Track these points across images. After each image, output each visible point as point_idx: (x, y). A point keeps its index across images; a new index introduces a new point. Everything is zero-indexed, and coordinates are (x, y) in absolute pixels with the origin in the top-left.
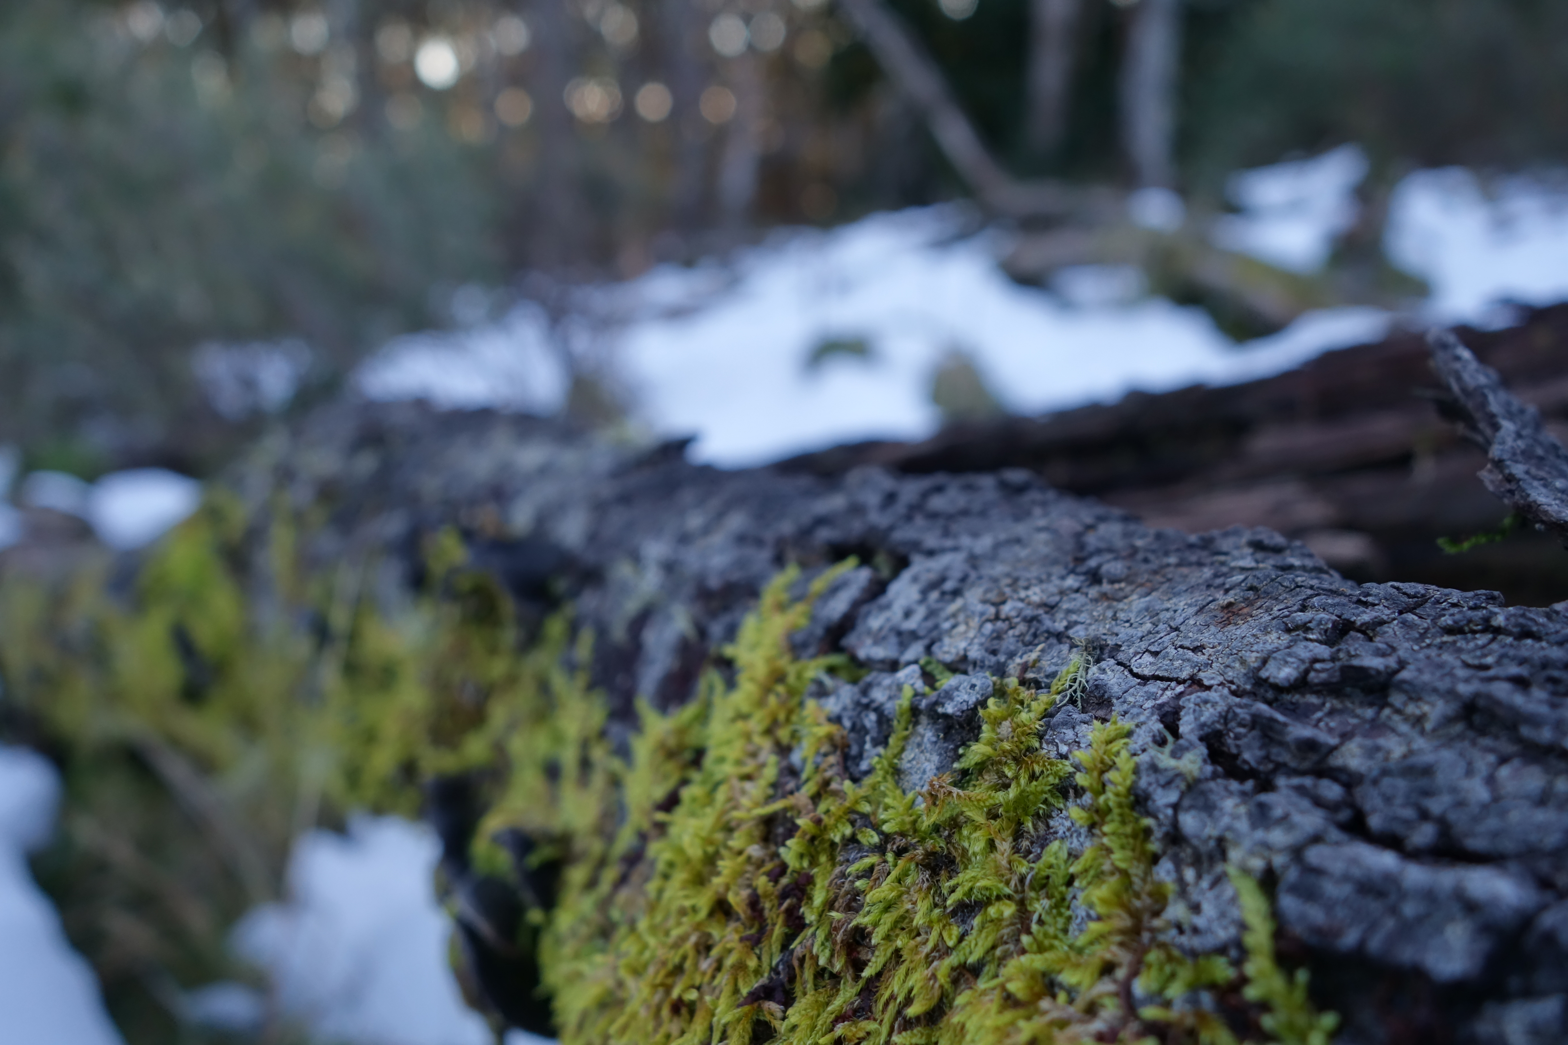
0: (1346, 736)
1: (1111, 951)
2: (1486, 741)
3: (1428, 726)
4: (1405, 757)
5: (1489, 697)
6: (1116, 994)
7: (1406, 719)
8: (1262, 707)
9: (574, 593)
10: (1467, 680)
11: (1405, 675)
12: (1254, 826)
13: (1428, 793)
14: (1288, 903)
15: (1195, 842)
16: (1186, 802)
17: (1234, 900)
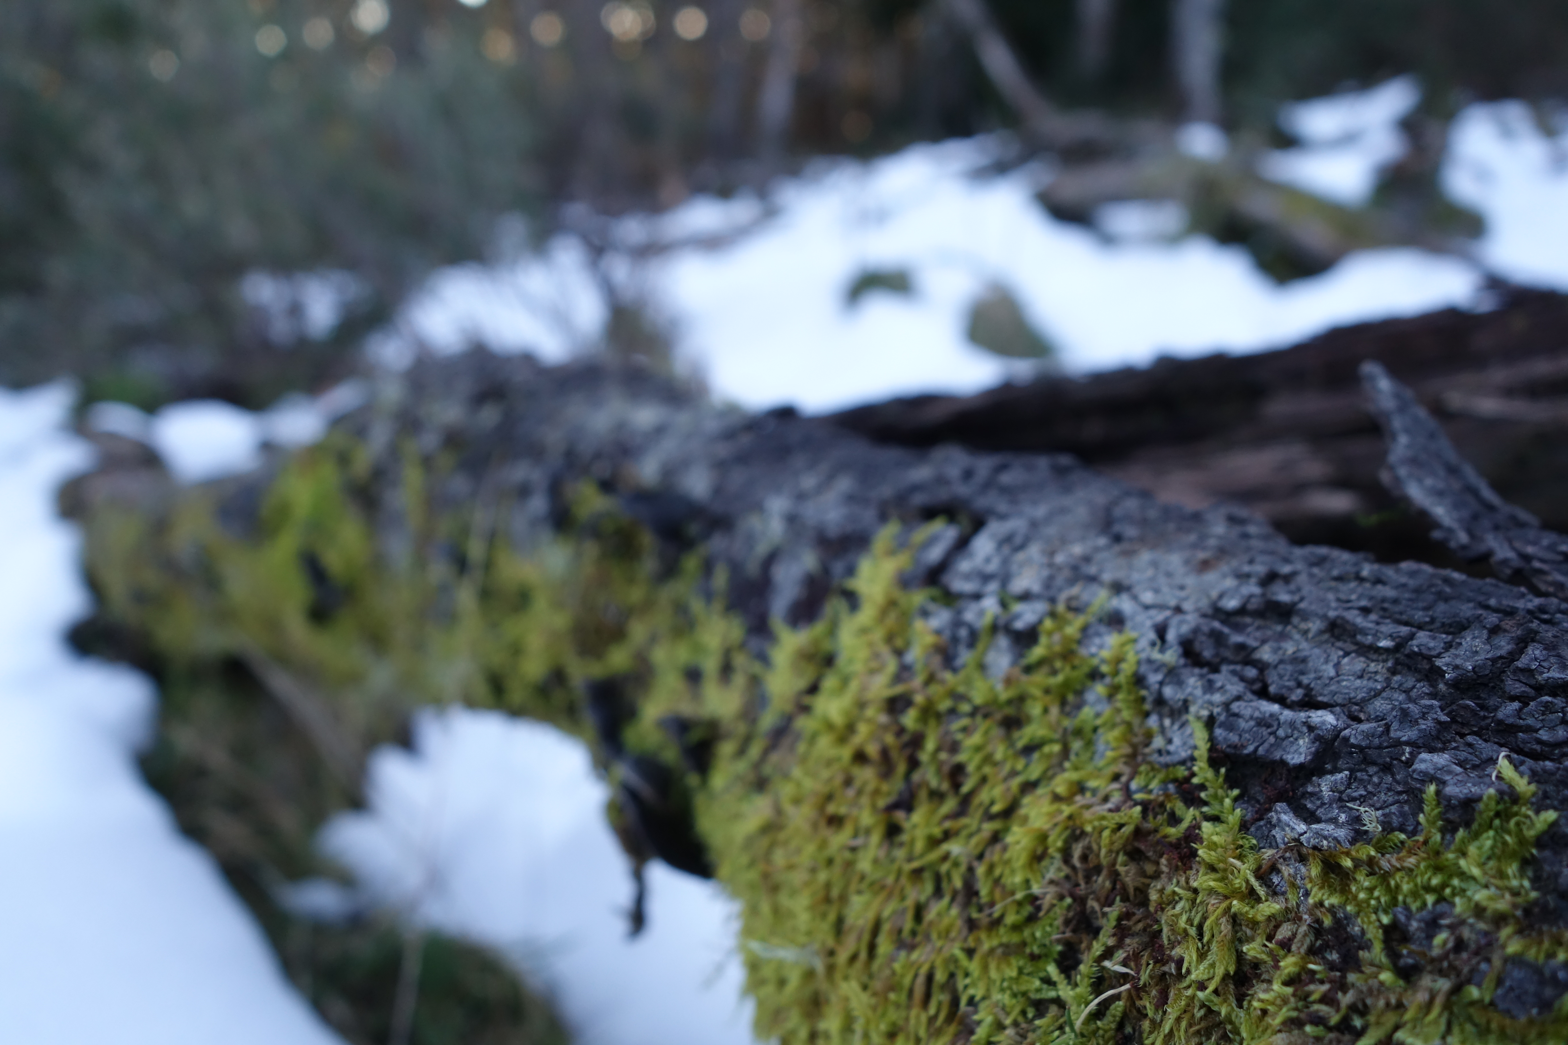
0: (1264, 642)
1: (1120, 767)
2: (1339, 644)
3: (1310, 635)
4: (1294, 653)
5: (1343, 618)
6: (1121, 789)
7: (1299, 631)
8: (1216, 625)
9: (706, 535)
10: (1336, 609)
11: (1302, 605)
12: (1205, 693)
13: (1303, 673)
14: (1218, 732)
15: (1171, 703)
16: (1167, 680)
17: (1191, 735)
